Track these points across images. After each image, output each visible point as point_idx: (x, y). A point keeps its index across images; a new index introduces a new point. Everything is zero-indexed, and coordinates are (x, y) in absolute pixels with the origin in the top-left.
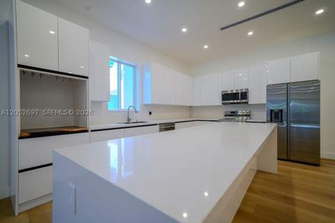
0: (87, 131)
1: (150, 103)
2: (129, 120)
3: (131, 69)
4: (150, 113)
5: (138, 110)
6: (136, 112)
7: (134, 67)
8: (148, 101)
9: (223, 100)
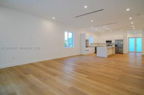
9: (106, 42)
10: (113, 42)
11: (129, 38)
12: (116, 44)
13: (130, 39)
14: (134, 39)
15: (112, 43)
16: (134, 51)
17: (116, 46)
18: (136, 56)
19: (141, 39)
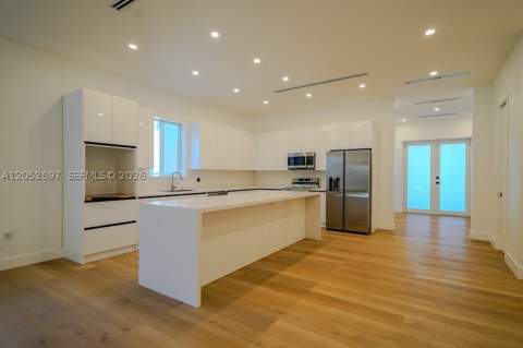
0: (134, 198)
1: (197, 168)
2: (173, 187)
3: (176, 127)
4: (199, 180)
5: (183, 176)
6: (182, 178)
7: (180, 125)
8: (196, 166)
9: (289, 164)
10: (321, 164)
11: (406, 144)
12: (334, 177)
13: (412, 150)
14: (426, 150)
15: (317, 169)
16: (427, 207)
17: (334, 184)
18: (434, 235)
19: (462, 147)
